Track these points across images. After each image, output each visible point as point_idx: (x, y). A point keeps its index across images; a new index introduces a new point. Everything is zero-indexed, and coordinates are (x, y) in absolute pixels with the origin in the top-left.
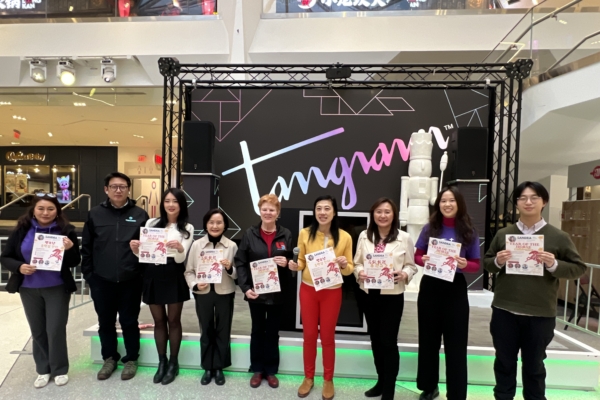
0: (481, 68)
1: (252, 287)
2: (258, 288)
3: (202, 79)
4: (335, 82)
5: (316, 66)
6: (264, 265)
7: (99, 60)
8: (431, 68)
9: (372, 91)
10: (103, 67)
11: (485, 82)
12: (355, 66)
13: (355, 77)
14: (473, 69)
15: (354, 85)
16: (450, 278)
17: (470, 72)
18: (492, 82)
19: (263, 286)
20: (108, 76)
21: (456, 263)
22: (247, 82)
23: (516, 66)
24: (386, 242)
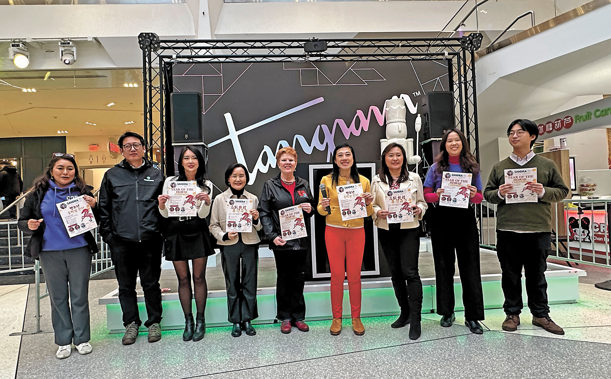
0: (438, 42)
1: (279, 234)
2: (285, 235)
3: (181, 54)
4: (312, 56)
5: (293, 41)
6: (290, 212)
7: (57, 42)
8: (397, 43)
9: (347, 63)
10: (61, 49)
11: (443, 54)
12: (330, 41)
13: (330, 51)
14: (432, 43)
15: (329, 58)
16: (465, 206)
17: (429, 46)
18: (449, 54)
19: (290, 233)
20: (68, 58)
21: (468, 192)
22: (227, 57)
23: (469, 39)
24: (399, 182)
